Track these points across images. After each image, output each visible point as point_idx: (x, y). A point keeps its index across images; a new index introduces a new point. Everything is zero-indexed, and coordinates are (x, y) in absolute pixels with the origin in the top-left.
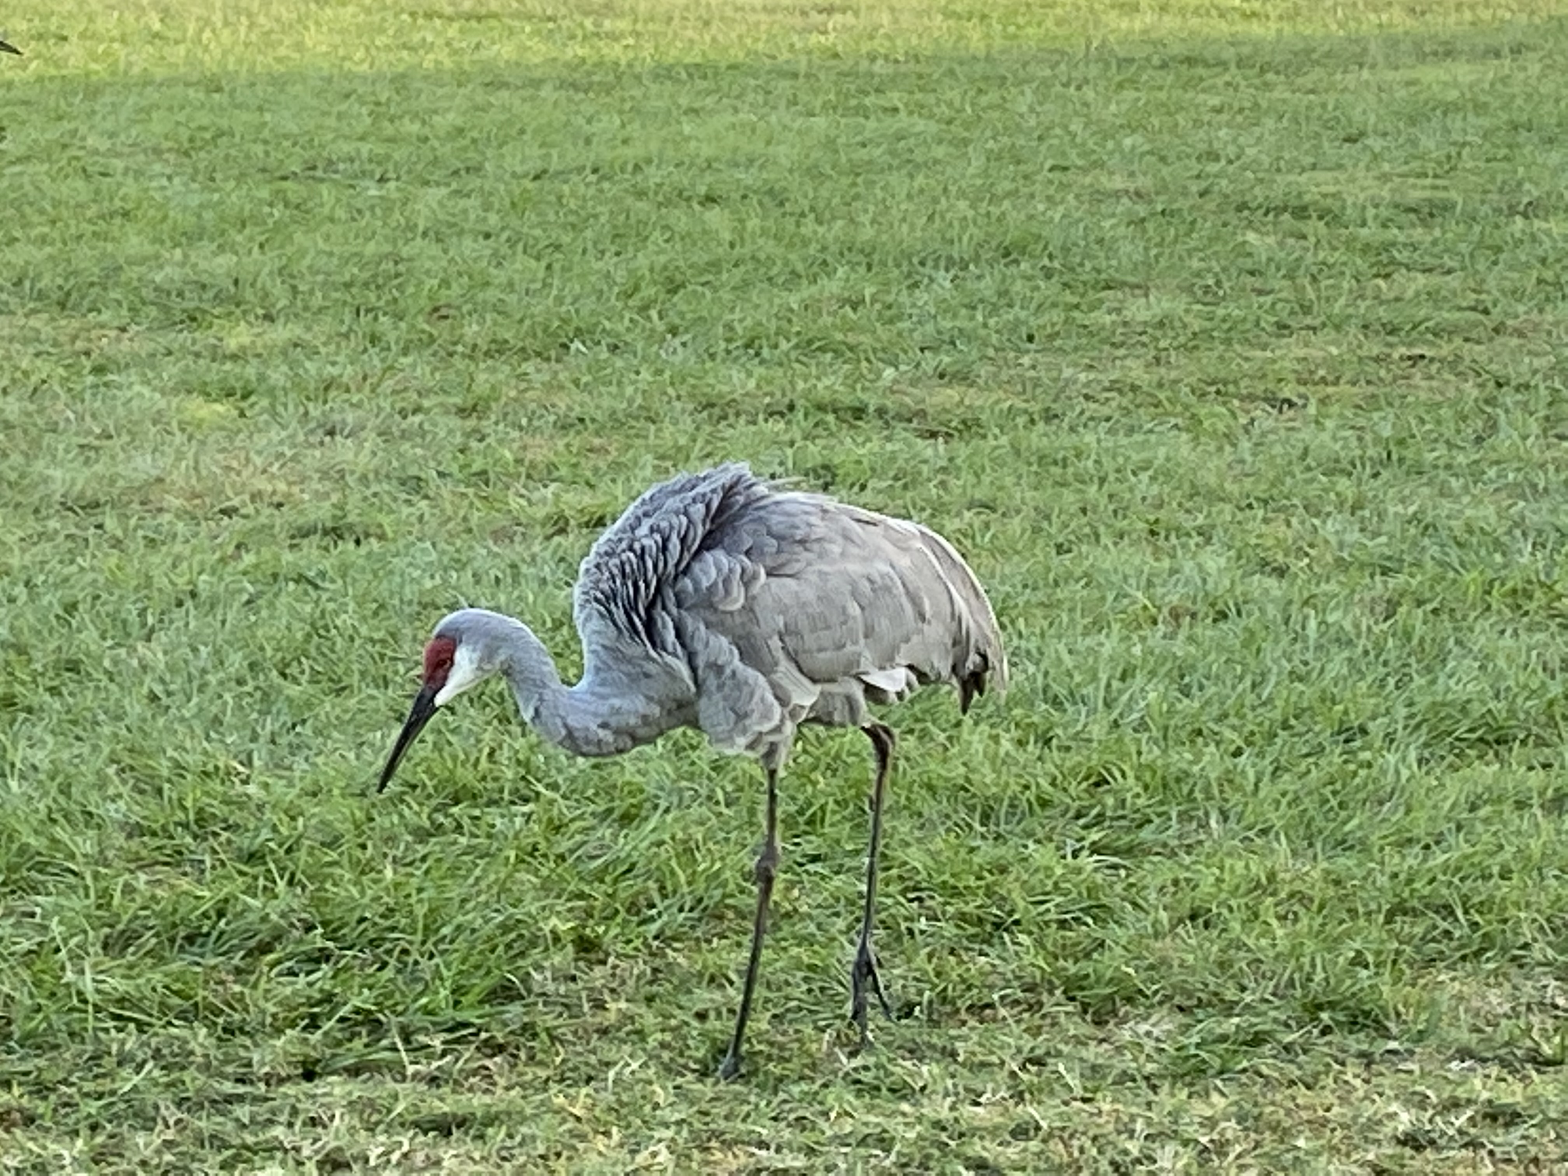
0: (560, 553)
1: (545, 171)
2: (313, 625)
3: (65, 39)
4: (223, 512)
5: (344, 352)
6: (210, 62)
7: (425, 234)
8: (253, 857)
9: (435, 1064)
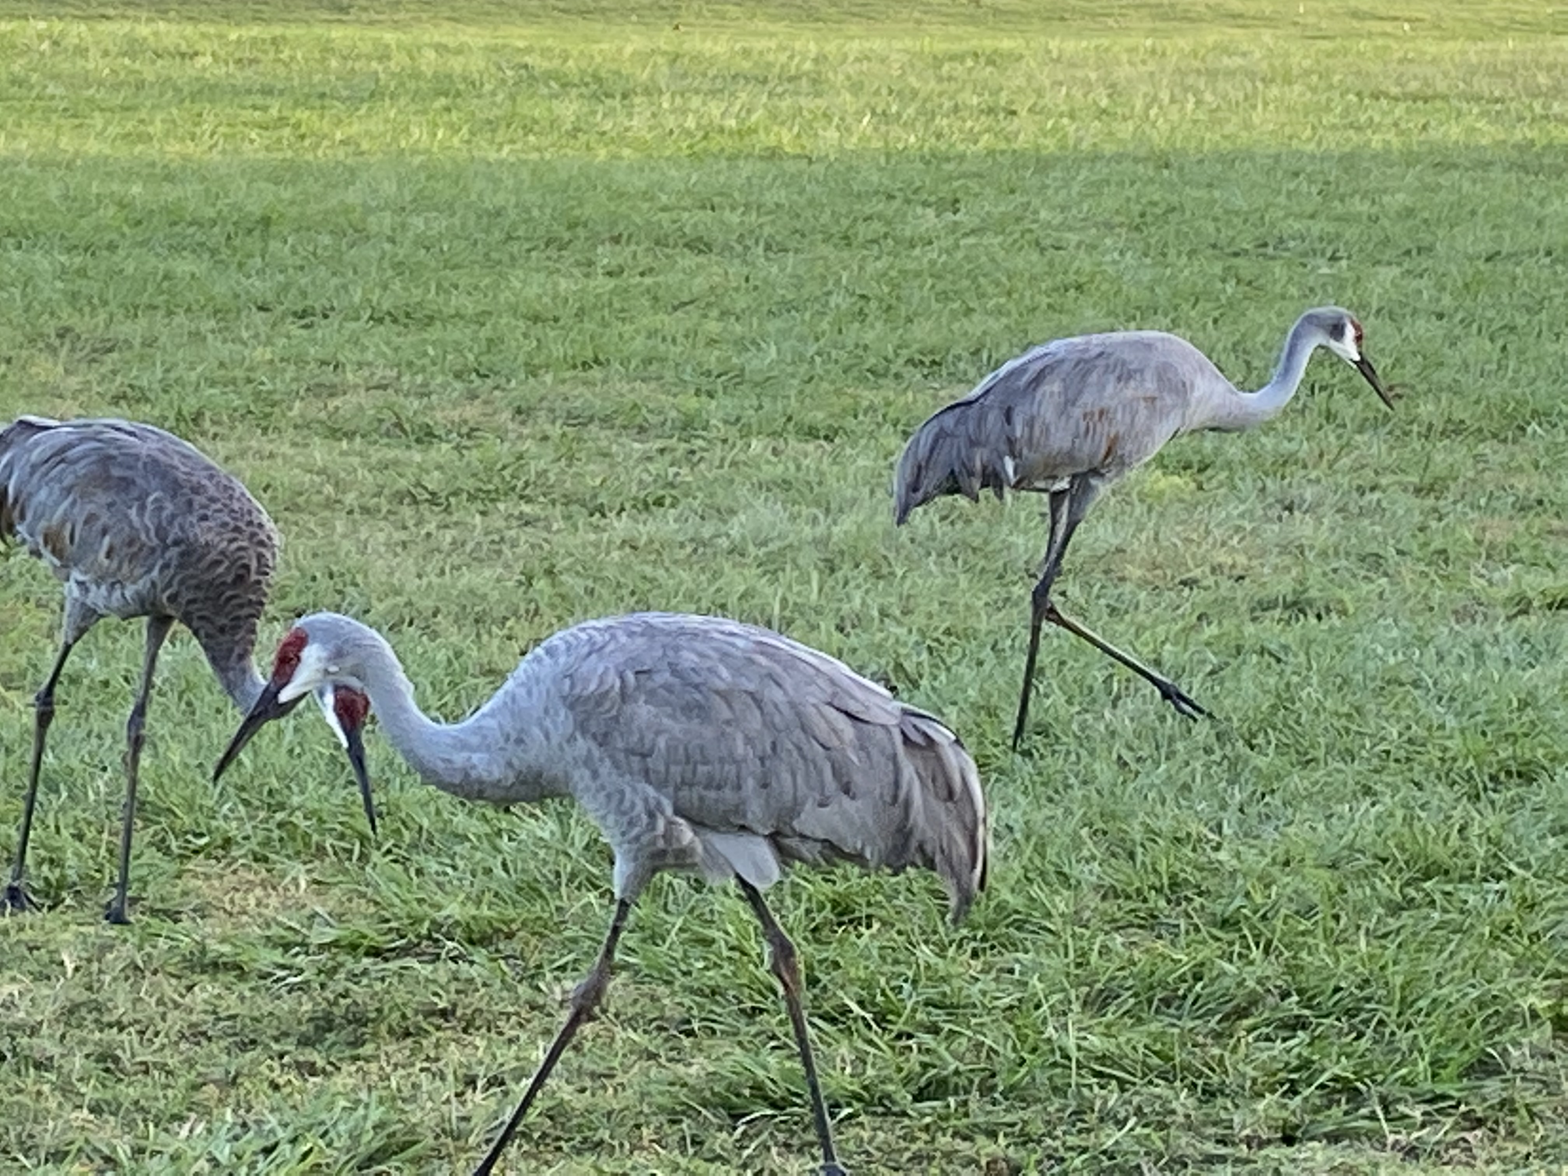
0: (1523, 635)
1: (1498, 253)
2: (1278, 696)
3: (1014, 113)
4: (1184, 583)
5: (1302, 428)
6: (1158, 137)
7: (1378, 311)
8: (1225, 924)
9: (1415, 1135)
